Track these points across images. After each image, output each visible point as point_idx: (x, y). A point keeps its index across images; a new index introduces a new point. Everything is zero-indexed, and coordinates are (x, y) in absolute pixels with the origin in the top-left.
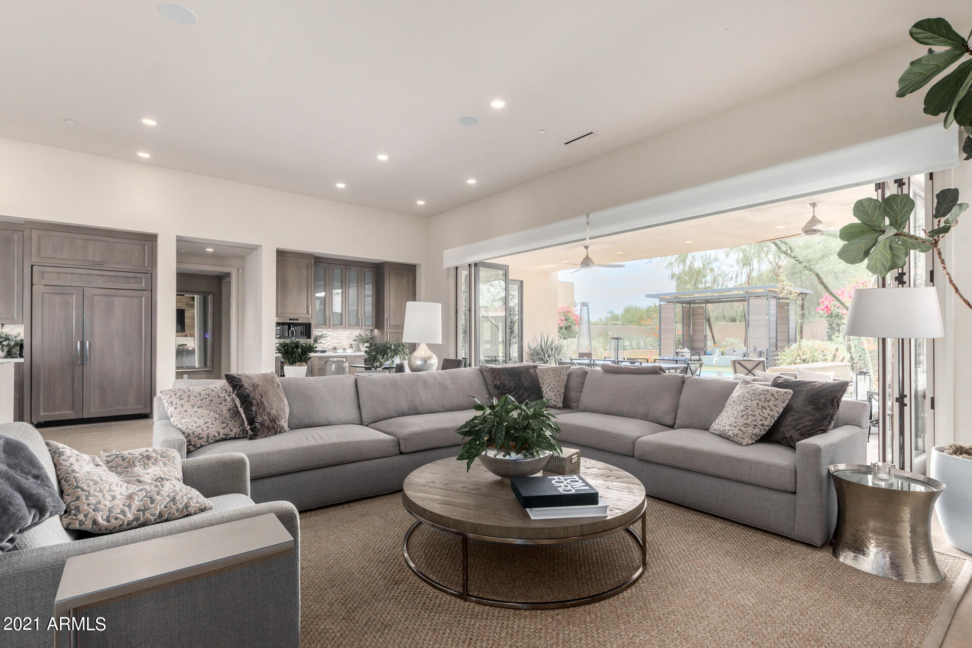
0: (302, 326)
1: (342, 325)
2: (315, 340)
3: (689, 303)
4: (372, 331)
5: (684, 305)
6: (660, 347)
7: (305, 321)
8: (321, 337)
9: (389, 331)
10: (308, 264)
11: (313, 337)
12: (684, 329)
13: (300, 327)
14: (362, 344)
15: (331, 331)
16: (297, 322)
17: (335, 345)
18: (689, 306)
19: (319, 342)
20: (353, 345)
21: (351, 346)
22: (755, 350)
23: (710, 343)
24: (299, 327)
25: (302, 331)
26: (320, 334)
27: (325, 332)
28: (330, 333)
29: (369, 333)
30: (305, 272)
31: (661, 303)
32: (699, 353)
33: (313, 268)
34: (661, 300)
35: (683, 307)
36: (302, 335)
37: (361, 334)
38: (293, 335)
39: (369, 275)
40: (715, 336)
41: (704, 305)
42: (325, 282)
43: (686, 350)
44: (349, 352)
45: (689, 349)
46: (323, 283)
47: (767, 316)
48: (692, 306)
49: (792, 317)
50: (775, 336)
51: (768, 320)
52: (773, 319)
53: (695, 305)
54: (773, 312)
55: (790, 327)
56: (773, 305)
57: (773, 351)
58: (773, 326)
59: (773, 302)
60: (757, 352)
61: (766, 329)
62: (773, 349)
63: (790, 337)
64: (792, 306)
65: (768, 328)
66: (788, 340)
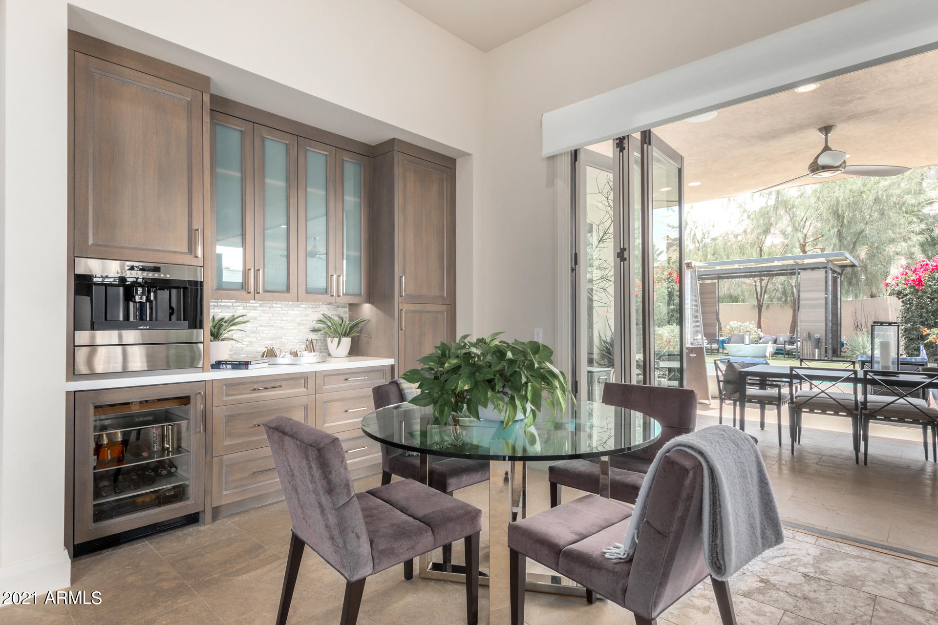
0: (174, 291)
1: (288, 290)
2: (215, 331)
4: (353, 307)
7: (186, 276)
8: (232, 322)
9: (405, 307)
10: (189, 104)
11: (208, 325)
13: (167, 292)
14: (336, 340)
15: (255, 308)
16: (156, 275)
17: (270, 343)
19: (225, 336)
20: (314, 342)
21: (310, 346)
22: (809, 337)
24: (164, 295)
25: (174, 305)
26: (227, 315)
27: (240, 311)
28: (251, 314)
29: (345, 313)
30: (180, 125)
33: (207, 119)
36: (174, 317)
37: (329, 314)
38: (142, 318)
39: (351, 171)
41: (716, 281)
42: (242, 171)
44: (309, 363)
46: (238, 174)
47: (826, 294)
48: (701, 282)
49: (839, 295)
50: (831, 319)
51: (827, 299)
52: (830, 297)
53: (708, 282)
54: (830, 288)
55: (838, 307)
56: (830, 280)
57: (831, 338)
58: (830, 306)
59: (830, 276)
60: (813, 340)
61: (824, 310)
62: (831, 335)
63: (838, 319)
64: (839, 280)
65: (827, 308)
66: (837, 324)
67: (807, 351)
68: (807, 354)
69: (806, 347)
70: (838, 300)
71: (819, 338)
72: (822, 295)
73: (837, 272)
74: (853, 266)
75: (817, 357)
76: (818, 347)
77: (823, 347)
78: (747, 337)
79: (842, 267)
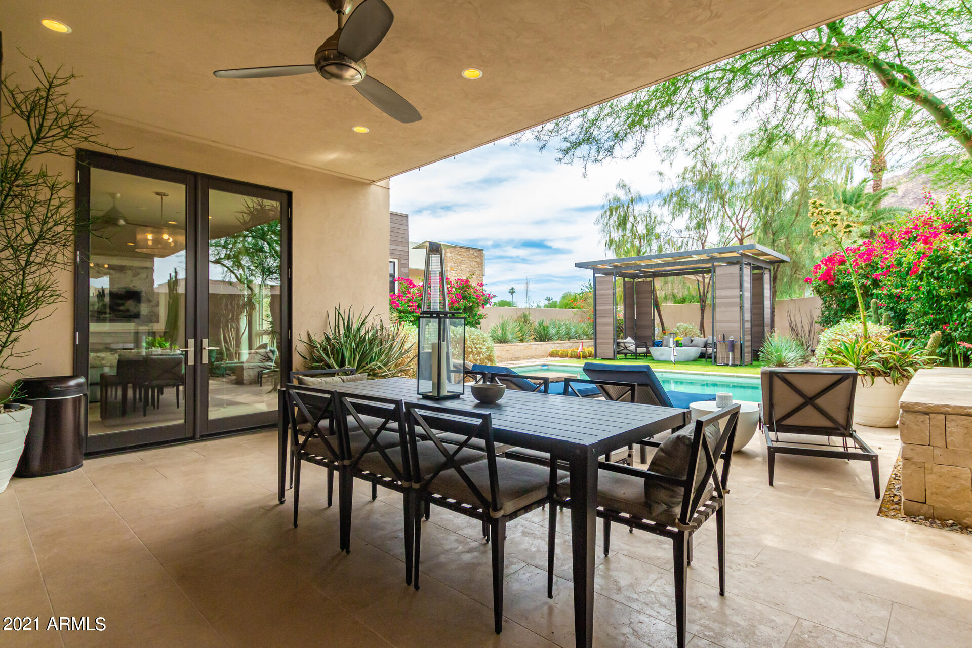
3: (633, 276)
5: (626, 279)
6: (596, 336)
12: (627, 311)
18: (632, 280)
22: (724, 339)
23: (658, 330)
31: (596, 275)
32: (646, 343)
34: (596, 271)
35: (625, 282)
40: (664, 321)
41: (651, 279)
43: (629, 339)
45: (633, 338)
47: (741, 291)
48: (636, 281)
49: (767, 292)
50: (750, 319)
51: (741, 296)
52: (747, 294)
53: (640, 280)
54: (747, 284)
55: (765, 306)
56: (747, 275)
57: (748, 341)
58: (747, 305)
59: (747, 271)
60: (727, 342)
61: (738, 309)
62: (748, 337)
63: (766, 320)
64: (767, 277)
65: (742, 307)
66: (763, 325)
67: (722, 355)
68: (722, 358)
69: (721, 351)
70: (765, 299)
71: (733, 341)
72: (737, 292)
73: (763, 267)
74: (783, 261)
75: (730, 361)
76: (733, 350)
77: (737, 351)
78: (671, 340)
79: (772, 262)
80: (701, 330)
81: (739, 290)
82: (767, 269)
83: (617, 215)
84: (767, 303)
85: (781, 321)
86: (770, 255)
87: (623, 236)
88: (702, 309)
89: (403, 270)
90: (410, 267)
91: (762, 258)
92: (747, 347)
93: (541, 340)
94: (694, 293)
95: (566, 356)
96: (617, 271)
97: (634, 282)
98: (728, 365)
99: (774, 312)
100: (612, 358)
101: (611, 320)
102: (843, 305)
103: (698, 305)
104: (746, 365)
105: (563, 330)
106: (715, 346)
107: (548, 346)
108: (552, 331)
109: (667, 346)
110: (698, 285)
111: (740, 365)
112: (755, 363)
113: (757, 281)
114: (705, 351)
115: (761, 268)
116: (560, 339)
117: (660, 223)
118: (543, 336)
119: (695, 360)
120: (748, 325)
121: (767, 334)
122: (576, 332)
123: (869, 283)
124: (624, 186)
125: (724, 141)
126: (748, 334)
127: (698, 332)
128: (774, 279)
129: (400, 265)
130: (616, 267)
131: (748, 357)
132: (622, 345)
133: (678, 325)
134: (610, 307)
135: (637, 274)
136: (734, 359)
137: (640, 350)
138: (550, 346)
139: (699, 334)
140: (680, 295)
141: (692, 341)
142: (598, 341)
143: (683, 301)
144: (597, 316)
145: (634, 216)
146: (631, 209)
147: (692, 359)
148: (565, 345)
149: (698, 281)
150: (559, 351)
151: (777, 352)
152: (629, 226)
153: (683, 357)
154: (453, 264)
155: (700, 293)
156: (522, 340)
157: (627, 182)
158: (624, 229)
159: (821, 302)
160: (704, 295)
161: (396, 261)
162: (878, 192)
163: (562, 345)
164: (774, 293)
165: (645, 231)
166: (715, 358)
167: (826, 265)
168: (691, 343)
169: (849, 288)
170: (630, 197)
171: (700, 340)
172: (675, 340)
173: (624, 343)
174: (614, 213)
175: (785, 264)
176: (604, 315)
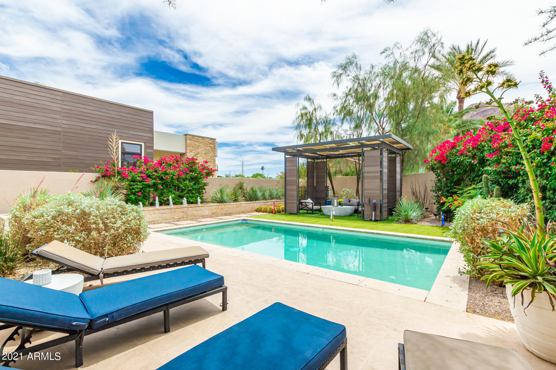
3: (314, 158)
5: (308, 160)
6: (286, 197)
12: (309, 181)
18: (313, 161)
22: (369, 202)
23: (330, 193)
31: (287, 156)
32: (321, 202)
34: (287, 153)
40: (334, 187)
41: (325, 160)
43: (309, 200)
45: (311, 199)
47: (381, 168)
48: (316, 161)
49: (398, 169)
50: (387, 188)
51: (381, 172)
52: (385, 170)
53: (319, 161)
54: (385, 164)
55: (397, 179)
56: (385, 157)
57: (385, 203)
58: (385, 178)
59: (385, 154)
60: (371, 204)
61: (379, 181)
62: (386, 201)
63: (397, 188)
64: (398, 159)
65: (381, 179)
66: (395, 191)
67: (368, 213)
68: (368, 215)
69: (367, 210)
70: (397, 173)
71: (375, 203)
72: (378, 169)
73: (396, 152)
74: (409, 149)
75: (373, 218)
76: (375, 210)
77: (378, 210)
78: (335, 201)
79: (401, 149)
80: (357, 194)
81: (379, 167)
82: (399, 154)
83: (306, 118)
84: (398, 177)
85: (407, 190)
86: (401, 143)
87: (310, 132)
88: (357, 180)
89: (148, 150)
90: (155, 148)
91: (395, 146)
92: (385, 207)
93: (251, 201)
94: (354, 170)
95: (266, 212)
96: (300, 154)
97: (314, 162)
98: (371, 220)
99: (402, 182)
100: (296, 213)
101: (295, 187)
102: (452, 179)
103: (355, 177)
104: (384, 220)
105: (267, 194)
106: (363, 206)
107: (255, 205)
108: (259, 194)
109: (333, 205)
110: (356, 164)
111: (380, 220)
112: (390, 218)
113: (392, 162)
114: (357, 208)
115: (394, 153)
116: (265, 199)
117: (333, 124)
118: (252, 198)
119: (351, 215)
120: (385, 192)
121: (398, 198)
122: (277, 194)
123: (476, 162)
124: (310, 99)
125: (372, 70)
126: (385, 199)
127: (355, 195)
128: (402, 161)
129: (146, 147)
130: (299, 151)
131: (385, 214)
132: (304, 204)
133: (343, 190)
134: (295, 179)
135: (316, 156)
136: (375, 216)
137: (315, 207)
138: (256, 205)
139: (355, 196)
140: (344, 171)
141: (350, 201)
142: (287, 201)
143: (347, 175)
144: (287, 184)
145: (316, 120)
146: (314, 115)
147: (348, 214)
148: (268, 203)
149: (356, 162)
150: (262, 208)
151: (405, 212)
152: (313, 126)
153: (343, 213)
154: (192, 148)
155: (356, 169)
156: (236, 201)
157: (311, 97)
158: (310, 128)
159: (435, 176)
160: (359, 171)
161: (143, 144)
162: (462, 110)
163: (266, 203)
164: (402, 170)
165: (324, 130)
166: (363, 213)
167: (440, 150)
168: (349, 203)
169: (457, 166)
170: (314, 107)
171: (355, 201)
172: (338, 201)
173: (305, 203)
174: (304, 117)
175: (410, 151)
176: (291, 184)
